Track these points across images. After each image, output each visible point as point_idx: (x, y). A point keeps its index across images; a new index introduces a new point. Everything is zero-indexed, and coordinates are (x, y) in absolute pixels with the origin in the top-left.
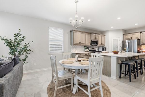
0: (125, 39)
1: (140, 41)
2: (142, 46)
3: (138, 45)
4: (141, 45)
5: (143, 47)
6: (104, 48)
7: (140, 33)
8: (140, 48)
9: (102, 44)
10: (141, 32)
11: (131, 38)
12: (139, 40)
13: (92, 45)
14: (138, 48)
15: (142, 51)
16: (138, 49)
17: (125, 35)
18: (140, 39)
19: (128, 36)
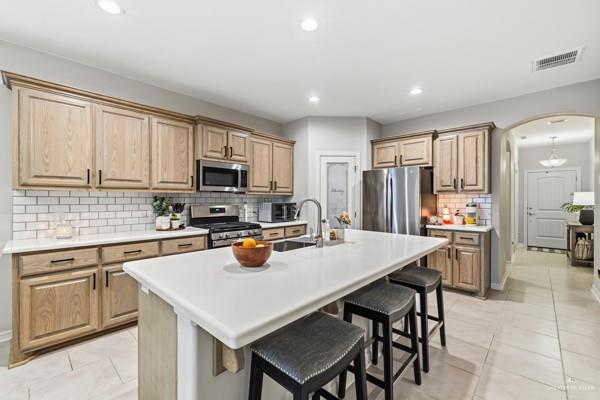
0: (376, 165)
1: (432, 174)
2: (441, 196)
3: (423, 192)
4: (435, 192)
5: (445, 201)
6: (285, 207)
7: (431, 138)
8: (434, 206)
9: (273, 185)
10: (435, 136)
11: (398, 159)
12: (428, 172)
13: (202, 188)
14: (423, 205)
15: (440, 220)
16: (426, 213)
17: (376, 147)
18: (432, 168)
19: (389, 152)
